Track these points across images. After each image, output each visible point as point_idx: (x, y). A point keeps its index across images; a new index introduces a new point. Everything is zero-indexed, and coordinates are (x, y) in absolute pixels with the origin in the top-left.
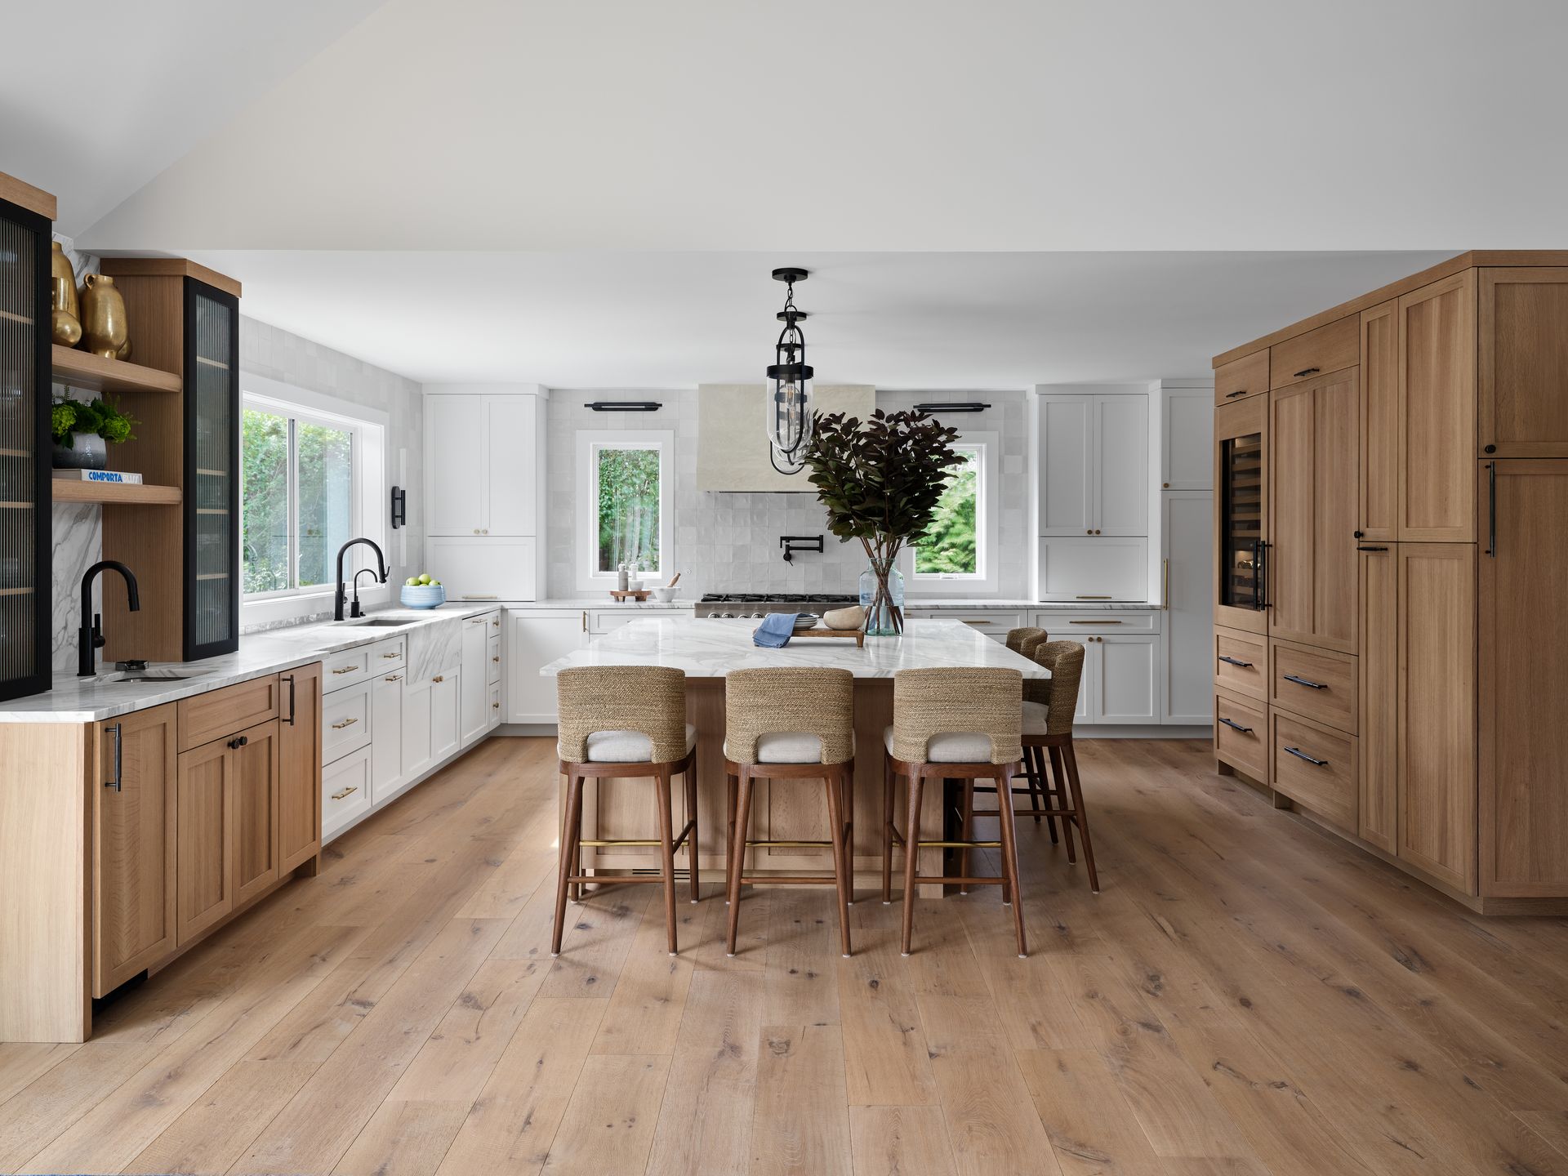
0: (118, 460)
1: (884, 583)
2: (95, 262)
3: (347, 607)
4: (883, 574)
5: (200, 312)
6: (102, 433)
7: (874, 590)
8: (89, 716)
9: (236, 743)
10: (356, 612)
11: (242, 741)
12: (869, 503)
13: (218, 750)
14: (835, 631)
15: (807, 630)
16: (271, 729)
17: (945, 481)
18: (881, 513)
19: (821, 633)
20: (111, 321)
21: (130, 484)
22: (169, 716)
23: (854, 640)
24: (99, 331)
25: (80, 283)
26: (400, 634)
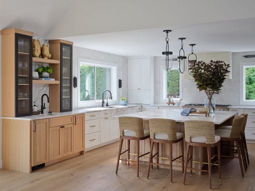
0: (51, 76)
1: (210, 101)
2: (47, 41)
3: (105, 104)
4: (210, 99)
5: (63, 49)
6: (47, 72)
7: (208, 102)
8: (30, 119)
9: (62, 127)
10: (107, 105)
11: (64, 127)
12: (208, 82)
13: (59, 128)
14: (201, 113)
15: (195, 112)
16: (72, 125)
17: (225, 77)
18: (210, 84)
19: (197, 113)
20: (47, 52)
21: (52, 81)
22: (47, 121)
23: (205, 115)
24: (44, 54)
25: (41, 46)
26: (110, 110)
